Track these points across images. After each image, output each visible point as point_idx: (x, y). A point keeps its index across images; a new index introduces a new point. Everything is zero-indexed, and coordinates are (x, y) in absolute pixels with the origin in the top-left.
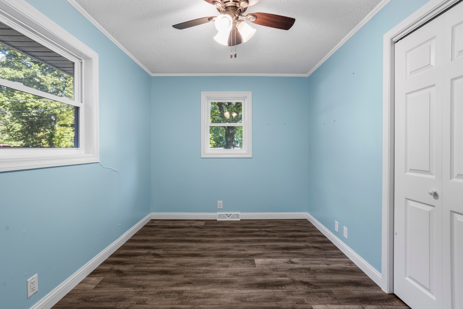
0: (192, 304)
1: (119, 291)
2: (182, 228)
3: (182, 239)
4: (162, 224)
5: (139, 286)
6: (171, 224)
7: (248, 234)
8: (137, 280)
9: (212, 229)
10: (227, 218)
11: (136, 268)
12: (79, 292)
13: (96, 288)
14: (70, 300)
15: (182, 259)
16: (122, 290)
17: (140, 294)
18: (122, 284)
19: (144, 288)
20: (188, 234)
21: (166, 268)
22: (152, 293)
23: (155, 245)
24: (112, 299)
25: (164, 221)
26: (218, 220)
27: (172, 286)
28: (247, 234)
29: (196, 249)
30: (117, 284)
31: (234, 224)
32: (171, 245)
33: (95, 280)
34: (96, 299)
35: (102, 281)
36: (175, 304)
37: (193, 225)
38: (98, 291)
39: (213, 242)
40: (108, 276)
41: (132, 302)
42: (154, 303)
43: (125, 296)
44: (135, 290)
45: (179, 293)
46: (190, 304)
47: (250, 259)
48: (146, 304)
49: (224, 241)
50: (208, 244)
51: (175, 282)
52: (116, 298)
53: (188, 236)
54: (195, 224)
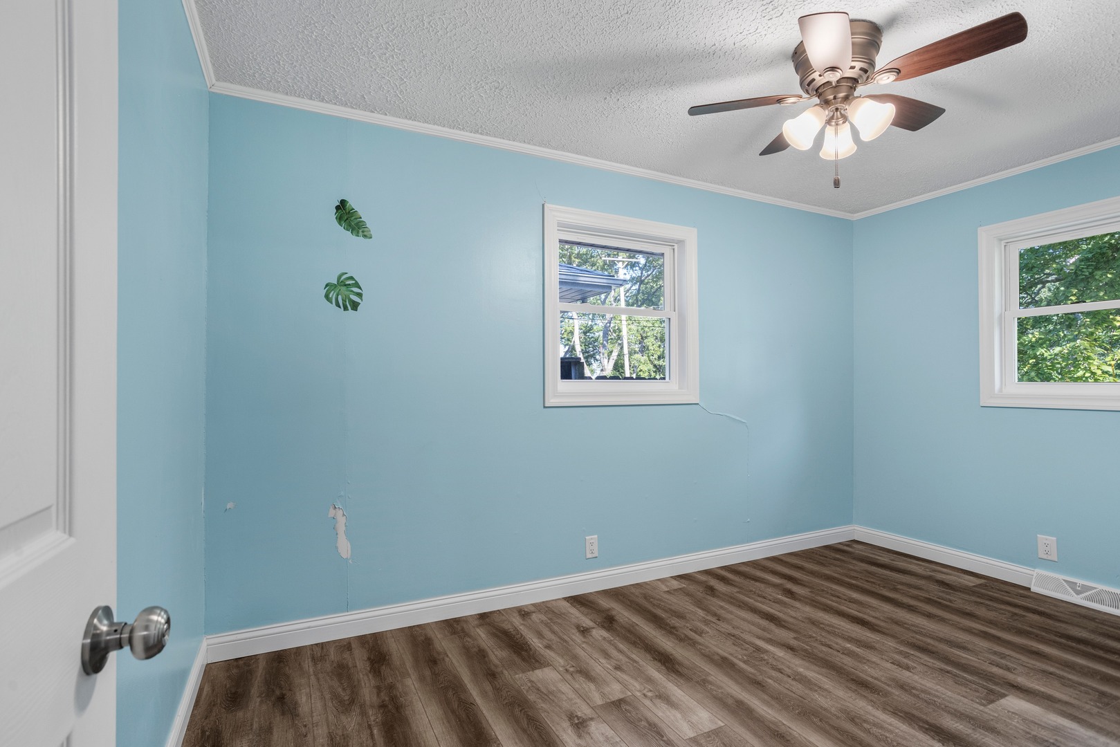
0: (759, 671)
1: (688, 607)
2: (901, 572)
3: (873, 589)
4: (863, 553)
5: (715, 615)
6: (885, 559)
7: (1101, 653)
8: (722, 607)
9: (979, 600)
10: (1069, 594)
11: (738, 595)
12: (648, 587)
13: (668, 592)
14: (633, 590)
15: (827, 617)
16: (693, 608)
17: (706, 622)
18: (699, 603)
19: (719, 620)
20: (899, 587)
21: (780, 615)
22: (722, 630)
23: (805, 579)
24: (671, 610)
25: (880, 550)
26: (1034, 589)
27: (759, 638)
28: (1085, 649)
29: (877, 615)
30: (692, 600)
31: (1085, 617)
32: (835, 590)
33: (676, 584)
34: (655, 602)
35: (680, 589)
36: (736, 657)
37: (940, 576)
38: (666, 596)
39: (942, 620)
40: (692, 588)
41: (688, 625)
42: (711, 641)
43: (688, 615)
44: (705, 617)
45: (758, 649)
46: (756, 670)
47: (995, 687)
48: (701, 636)
49: (977, 632)
50: (920, 619)
51: (768, 636)
52: (675, 612)
53: (895, 590)
54: (948, 577)
